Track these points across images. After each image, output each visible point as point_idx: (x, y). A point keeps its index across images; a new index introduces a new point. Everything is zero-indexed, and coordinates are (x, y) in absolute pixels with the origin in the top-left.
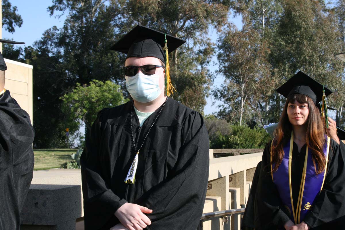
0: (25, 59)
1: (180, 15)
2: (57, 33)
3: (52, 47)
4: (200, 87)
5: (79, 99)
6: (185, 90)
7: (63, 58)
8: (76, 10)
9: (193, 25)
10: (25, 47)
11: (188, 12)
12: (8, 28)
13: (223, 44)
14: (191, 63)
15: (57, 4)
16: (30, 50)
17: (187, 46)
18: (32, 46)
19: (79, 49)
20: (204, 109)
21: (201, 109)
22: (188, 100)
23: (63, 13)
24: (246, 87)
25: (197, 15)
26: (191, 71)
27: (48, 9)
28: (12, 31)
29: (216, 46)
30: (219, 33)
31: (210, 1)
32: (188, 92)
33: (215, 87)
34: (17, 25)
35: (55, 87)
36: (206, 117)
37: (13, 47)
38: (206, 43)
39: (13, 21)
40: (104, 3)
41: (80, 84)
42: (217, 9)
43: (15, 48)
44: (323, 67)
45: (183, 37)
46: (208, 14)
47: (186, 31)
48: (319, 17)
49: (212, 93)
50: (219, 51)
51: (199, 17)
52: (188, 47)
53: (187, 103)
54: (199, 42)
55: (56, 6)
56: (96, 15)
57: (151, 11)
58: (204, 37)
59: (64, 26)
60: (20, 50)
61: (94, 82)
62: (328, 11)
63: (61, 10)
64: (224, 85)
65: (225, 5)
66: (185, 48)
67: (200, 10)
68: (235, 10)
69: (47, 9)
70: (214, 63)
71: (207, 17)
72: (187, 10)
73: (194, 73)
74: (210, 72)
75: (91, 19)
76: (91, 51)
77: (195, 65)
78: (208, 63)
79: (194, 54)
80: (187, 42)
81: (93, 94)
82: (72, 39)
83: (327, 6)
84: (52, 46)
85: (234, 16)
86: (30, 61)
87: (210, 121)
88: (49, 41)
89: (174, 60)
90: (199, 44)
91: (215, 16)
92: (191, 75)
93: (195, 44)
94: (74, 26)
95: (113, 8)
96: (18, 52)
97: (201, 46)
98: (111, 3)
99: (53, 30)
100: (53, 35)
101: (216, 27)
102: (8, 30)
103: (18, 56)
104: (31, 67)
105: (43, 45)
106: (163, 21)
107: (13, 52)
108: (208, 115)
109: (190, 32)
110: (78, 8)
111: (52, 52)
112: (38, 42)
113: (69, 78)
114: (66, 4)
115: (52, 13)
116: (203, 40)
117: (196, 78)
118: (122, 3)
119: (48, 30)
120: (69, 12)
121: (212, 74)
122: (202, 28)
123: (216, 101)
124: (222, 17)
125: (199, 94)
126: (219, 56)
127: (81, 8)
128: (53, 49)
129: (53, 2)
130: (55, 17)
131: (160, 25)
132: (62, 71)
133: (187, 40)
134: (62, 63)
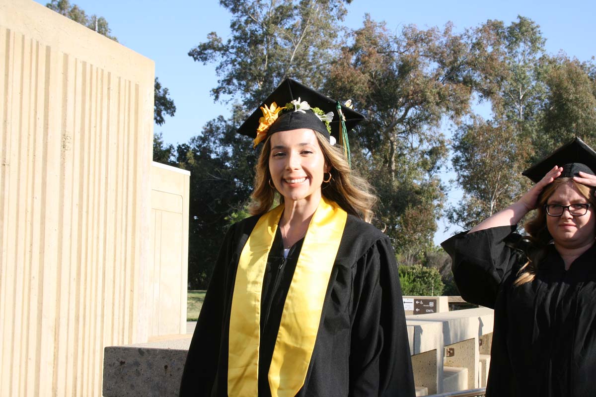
0: (177, 162)
1: (401, 100)
2: (223, 126)
3: (216, 145)
4: (428, 204)
6: (407, 208)
7: (230, 162)
8: (251, 94)
9: (419, 115)
10: (178, 145)
11: (412, 95)
12: (155, 119)
13: (461, 143)
14: (416, 169)
15: (224, 85)
16: (185, 149)
17: (409, 145)
18: (187, 144)
20: (433, 237)
21: (430, 237)
22: (411, 224)
23: (232, 97)
24: (496, 206)
25: (425, 100)
26: (415, 181)
27: (212, 93)
28: (160, 123)
29: (451, 147)
31: (444, 81)
32: (410, 211)
33: (450, 205)
34: (167, 113)
35: (219, 202)
36: (438, 249)
37: (161, 145)
38: (439, 140)
39: (163, 107)
42: (454, 92)
43: (164, 147)
45: (404, 132)
46: (442, 99)
47: (408, 123)
49: (445, 213)
51: (428, 102)
52: (412, 146)
53: (410, 228)
54: (427, 138)
55: (223, 89)
57: (358, 92)
58: (435, 132)
59: (234, 115)
60: (171, 149)
63: (230, 93)
64: (464, 202)
65: (468, 86)
66: (408, 148)
67: (430, 93)
68: (481, 94)
69: (210, 91)
70: (447, 168)
71: (440, 102)
72: (411, 93)
73: (419, 184)
74: (442, 182)
77: (421, 173)
78: (438, 168)
79: (419, 156)
80: (410, 140)
84: (216, 143)
85: (480, 102)
86: (185, 166)
87: (444, 256)
88: (212, 137)
89: (390, 166)
90: (428, 142)
91: (453, 102)
92: (415, 187)
93: (421, 141)
96: (168, 151)
97: (430, 145)
99: (218, 122)
100: (218, 128)
101: (452, 117)
102: (155, 121)
103: (169, 157)
104: (188, 173)
105: (204, 142)
106: (375, 109)
107: (161, 151)
109: (413, 126)
110: (254, 90)
111: (216, 153)
112: (196, 138)
113: (240, 188)
114: (237, 84)
115: (217, 98)
117: (423, 191)
119: (211, 121)
120: (241, 96)
121: (445, 185)
122: (432, 120)
123: (450, 226)
124: (462, 102)
125: (427, 215)
126: (456, 161)
127: (259, 90)
128: (217, 148)
129: (219, 82)
130: (221, 103)
131: (371, 114)
132: (229, 179)
133: (410, 136)
134: (230, 168)
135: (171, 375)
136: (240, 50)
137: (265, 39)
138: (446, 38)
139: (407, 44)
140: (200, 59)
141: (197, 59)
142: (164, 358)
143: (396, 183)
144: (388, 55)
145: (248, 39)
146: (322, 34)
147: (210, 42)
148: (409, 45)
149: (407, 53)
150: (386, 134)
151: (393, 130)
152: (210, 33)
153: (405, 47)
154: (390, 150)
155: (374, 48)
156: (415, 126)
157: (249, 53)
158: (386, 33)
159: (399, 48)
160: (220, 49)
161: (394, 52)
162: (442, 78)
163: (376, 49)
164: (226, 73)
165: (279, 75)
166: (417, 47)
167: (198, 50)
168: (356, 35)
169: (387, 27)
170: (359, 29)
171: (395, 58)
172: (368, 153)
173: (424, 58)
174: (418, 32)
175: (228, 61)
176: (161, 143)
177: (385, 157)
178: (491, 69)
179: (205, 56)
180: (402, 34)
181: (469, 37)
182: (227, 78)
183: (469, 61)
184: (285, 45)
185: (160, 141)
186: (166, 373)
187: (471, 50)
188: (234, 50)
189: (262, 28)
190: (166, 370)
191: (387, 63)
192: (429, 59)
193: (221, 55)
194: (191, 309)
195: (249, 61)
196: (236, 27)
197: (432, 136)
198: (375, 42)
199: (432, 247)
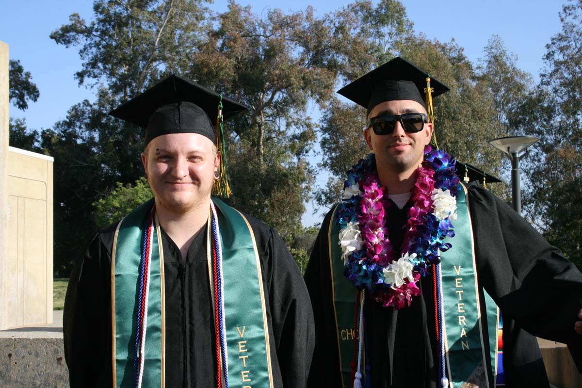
0: (42, 148)
1: (267, 84)
2: (89, 110)
3: (82, 130)
4: (296, 187)
5: (121, 206)
6: (273, 191)
7: (97, 147)
8: (116, 78)
9: (285, 99)
10: (42, 131)
11: (277, 80)
12: (18, 103)
13: (329, 126)
14: (284, 152)
15: (89, 69)
16: (49, 134)
17: (277, 129)
18: (52, 129)
19: (120, 133)
20: (301, 219)
22: (278, 206)
23: (97, 81)
25: (290, 85)
26: (283, 164)
27: (76, 76)
28: (23, 108)
29: (319, 129)
30: (323, 110)
31: (310, 64)
32: (278, 195)
33: (318, 187)
34: (30, 98)
35: (86, 188)
36: (306, 231)
37: (25, 131)
38: (306, 124)
39: (25, 92)
40: (158, 67)
41: (122, 184)
42: (319, 76)
43: (27, 132)
44: (472, 157)
45: (271, 115)
46: (306, 83)
47: (275, 107)
48: (465, 88)
49: (314, 195)
50: (323, 136)
51: (293, 88)
52: (279, 130)
53: (277, 211)
54: (294, 121)
55: (87, 72)
56: (145, 84)
58: (301, 116)
59: (100, 99)
60: (35, 135)
61: (142, 181)
62: (478, 78)
63: (95, 77)
65: (331, 71)
66: (275, 131)
67: (295, 78)
68: (346, 78)
69: (74, 75)
70: (315, 152)
71: (305, 86)
73: (287, 166)
74: (310, 166)
75: (138, 90)
76: (139, 136)
77: (289, 156)
78: (307, 152)
79: (287, 141)
80: (278, 123)
81: (140, 198)
82: (111, 119)
83: (476, 72)
84: (82, 128)
86: (50, 151)
87: (312, 237)
88: (77, 121)
89: (258, 150)
90: (296, 124)
91: (317, 86)
92: (283, 170)
93: (288, 125)
94: (113, 101)
95: (170, 73)
96: (32, 137)
97: (297, 128)
98: (167, 67)
99: (83, 106)
100: (84, 113)
101: (318, 101)
102: (17, 106)
103: (33, 143)
104: (52, 159)
105: (69, 127)
106: (242, 93)
107: (25, 136)
108: (308, 227)
109: (281, 110)
110: (120, 74)
111: (82, 138)
112: (61, 123)
113: (105, 174)
114: (102, 68)
115: (81, 82)
116: (300, 120)
117: (291, 174)
118: (184, 67)
119: (76, 105)
120: (107, 80)
121: (313, 168)
122: (298, 104)
123: (319, 208)
124: (326, 87)
125: (294, 197)
126: (324, 143)
127: (125, 74)
128: (83, 133)
129: (83, 65)
130: (86, 87)
131: (238, 98)
132: (95, 164)
133: (277, 120)
134: (96, 153)
135: (16, 363)
136: (104, 33)
137: (130, 22)
138: (309, 23)
139: (273, 28)
140: (63, 42)
141: (60, 41)
142: (7, 346)
143: (264, 167)
144: (255, 39)
145: (113, 21)
146: (187, 17)
147: (73, 25)
148: (275, 29)
149: (273, 37)
150: (253, 117)
151: (260, 114)
152: (72, 14)
153: (270, 31)
154: (258, 134)
155: (241, 32)
156: (282, 110)
157: (114, 35)
158: (252, 17)
159: (265, 32)
160: (82, 32)
161: (260, 35)
162: (306, 62)
163: (242, 33)
164: (90, 56)
165: (145, 58)
166: (283, 31)
167: (60, 32)
168: (221, 20)
169: (252, 11)
170: (225, 13)
171: (261, 42)
172: (236, 136)
173: (289, 42)
174: (283, 16)
175: (92, 44)
176: (24, 128)
177: (253, 141)
178: (354, 53)
179: (67, 39)
180: (267, 18)
181: (332, 21)
182: (91, 62)
183: (333, 45)
184: (150, 28)
185: (23, 126)
186: (10, 361)
187: (334, 34)
188: (99, 33)
189: (127, 10)
190: (10, 359)
191: (253, 47)
192: (294, 43)
193: (85, 38)
194: (59, 298)
195: (114, 43)
196: (100, 10)
197: (299, 120)
198: (242, 26)
199: (300, 229)
